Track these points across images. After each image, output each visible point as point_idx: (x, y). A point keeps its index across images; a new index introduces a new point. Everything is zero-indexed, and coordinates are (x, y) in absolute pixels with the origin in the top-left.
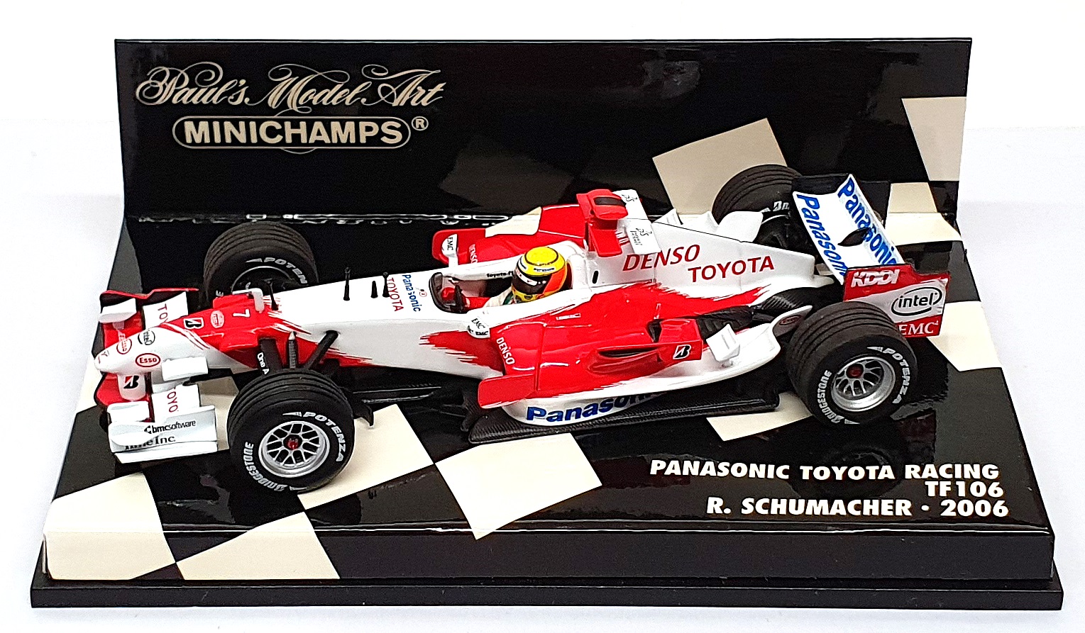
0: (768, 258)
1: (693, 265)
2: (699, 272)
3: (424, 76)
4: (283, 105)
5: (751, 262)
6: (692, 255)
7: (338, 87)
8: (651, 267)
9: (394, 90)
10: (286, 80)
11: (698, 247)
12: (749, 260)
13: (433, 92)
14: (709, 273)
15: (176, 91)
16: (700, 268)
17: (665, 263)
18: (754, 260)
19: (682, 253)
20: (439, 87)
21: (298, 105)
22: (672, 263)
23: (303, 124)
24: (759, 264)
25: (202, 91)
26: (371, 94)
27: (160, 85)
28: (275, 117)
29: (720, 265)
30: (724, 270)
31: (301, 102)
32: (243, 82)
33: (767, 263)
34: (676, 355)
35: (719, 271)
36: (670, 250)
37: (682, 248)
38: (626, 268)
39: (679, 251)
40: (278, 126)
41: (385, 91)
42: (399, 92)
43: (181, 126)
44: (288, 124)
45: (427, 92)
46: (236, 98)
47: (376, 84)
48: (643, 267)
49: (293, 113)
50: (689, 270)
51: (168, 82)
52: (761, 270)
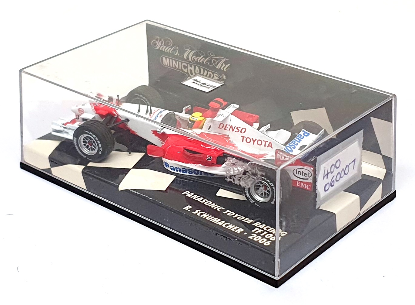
0: (270, 143)
1: (243, 135)
2: (245, 139)
3: (224, 60)
4: (188, 59)
5: (264, 142)
6: (243, 131)
7: (202, 57)
8: (227, 130)
9: (216, 63)
10: (188, 51)
11: (246, 129)
12: (264, 141)
13: (227, 66)
14: (248, 140)
15: (161, 46)
16: (245, 137)
17: (233, 131)
18: (266, 142)
19: (240, 129)
20: (229, 65)
21: (192, 60)
22: (235, 131)
23: (193, 66)
24: (267, 144)
25: (167, 48)
26: (210, 61)
27: (157, 42)
28: (186, 62)
29: (252, 139)
30: (254, 141)
31: (192, 59)
32: (177, 48)
33: (270, 145)
34: (207, 159)
35: (252, 142)
36: (235, 127)
37: (240, 128)
38: (219, 128)
39: (239, 128)
40: (186, 65)
41: (214, 62)
42: (218, 63)
43: (162, 59)
44: (189, 65)
45: (225, 66)
46: (176, 52)
47: (212, 59)
48: (225, 129)
49: (190, 62)
50: (241, 136)
51: (159, 42)
52: (268, 147)
